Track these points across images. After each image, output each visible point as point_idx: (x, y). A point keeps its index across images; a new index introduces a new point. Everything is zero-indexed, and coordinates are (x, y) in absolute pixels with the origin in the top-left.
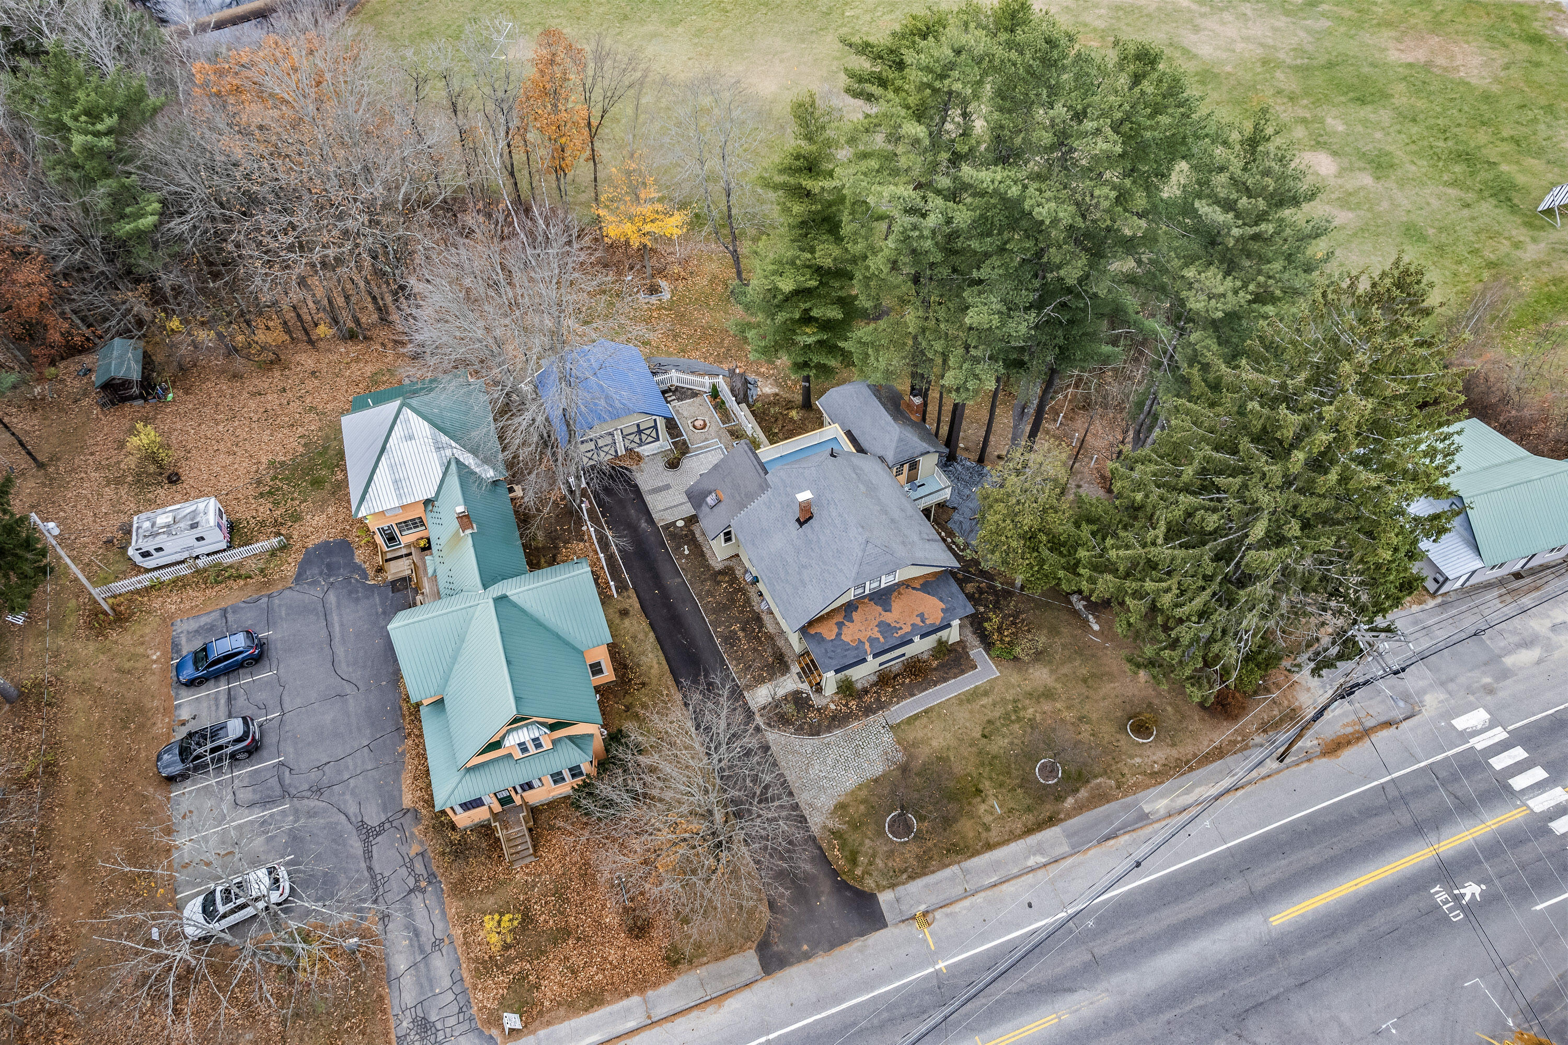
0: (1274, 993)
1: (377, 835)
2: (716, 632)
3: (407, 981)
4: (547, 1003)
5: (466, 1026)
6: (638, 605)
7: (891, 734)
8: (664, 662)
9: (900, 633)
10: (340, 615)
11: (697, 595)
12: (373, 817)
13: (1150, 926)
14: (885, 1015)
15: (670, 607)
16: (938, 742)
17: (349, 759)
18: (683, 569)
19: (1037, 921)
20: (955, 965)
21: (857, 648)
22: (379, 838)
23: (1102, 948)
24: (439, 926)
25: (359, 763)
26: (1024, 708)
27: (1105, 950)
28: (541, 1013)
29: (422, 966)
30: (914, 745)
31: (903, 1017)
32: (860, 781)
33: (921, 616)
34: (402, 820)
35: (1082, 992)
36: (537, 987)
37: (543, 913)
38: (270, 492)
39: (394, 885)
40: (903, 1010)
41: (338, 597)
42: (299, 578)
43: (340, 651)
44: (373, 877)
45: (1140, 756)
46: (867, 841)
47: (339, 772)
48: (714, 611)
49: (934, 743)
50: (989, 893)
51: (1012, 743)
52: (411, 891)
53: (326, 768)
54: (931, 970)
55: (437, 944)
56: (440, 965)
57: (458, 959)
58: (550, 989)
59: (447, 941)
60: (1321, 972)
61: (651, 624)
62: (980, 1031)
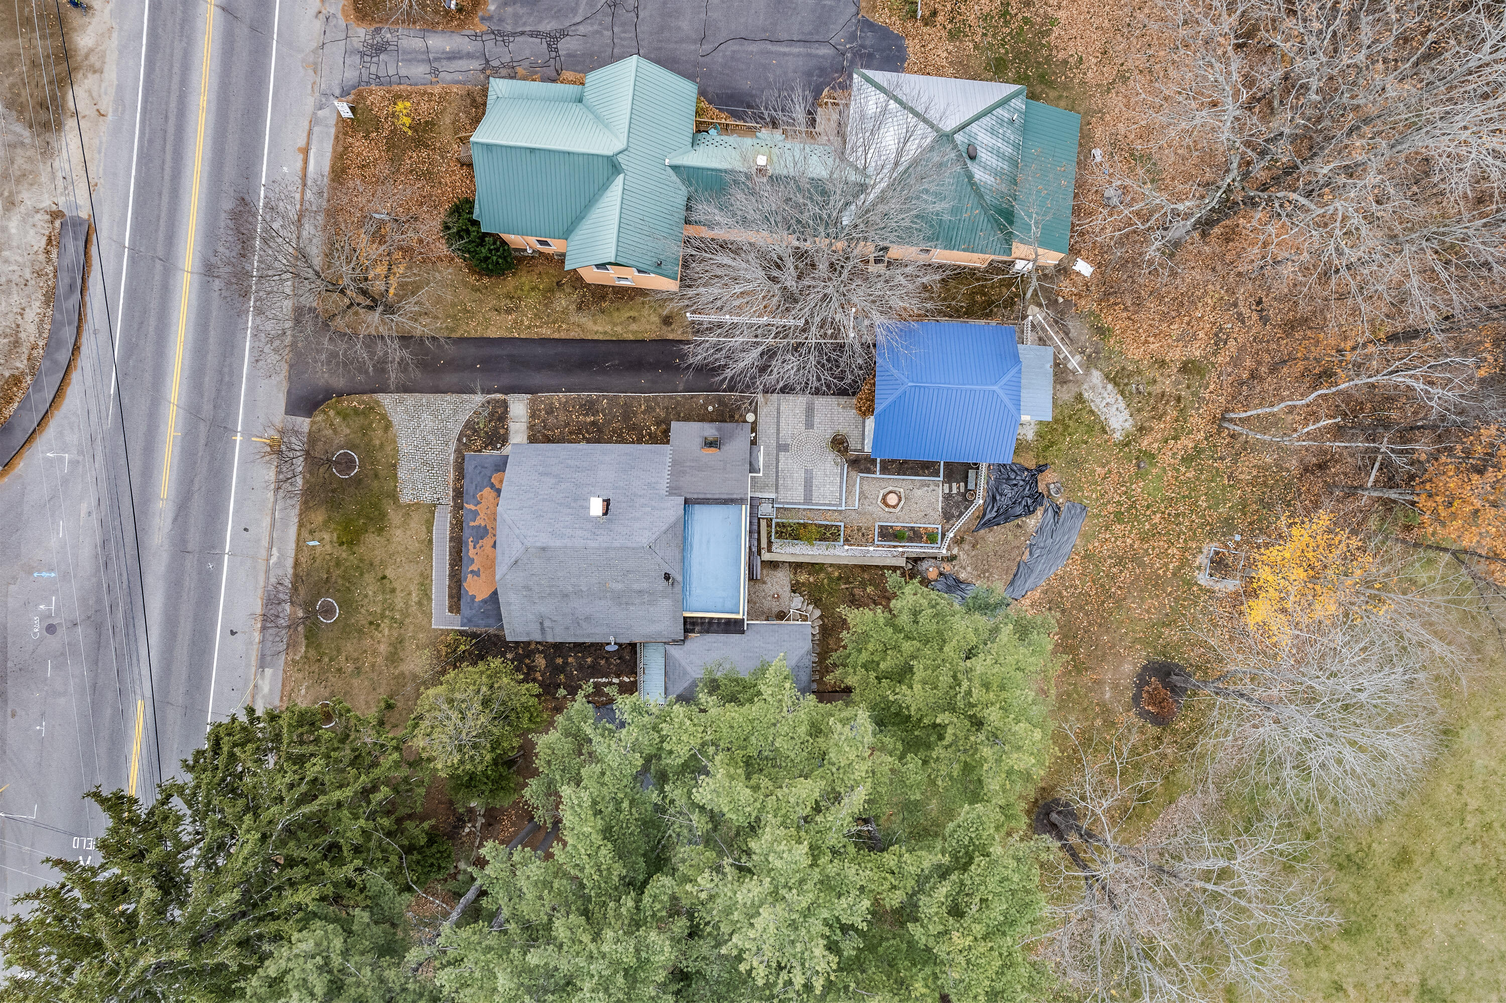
0: (100, 664)
1: (549, 45)
2: (605, 397)
3: (417, 44)
4: (350, 140)
5: (365, 78)
6: (671, 336)
7: (429, 502)
8: (596, 338)
9: (471, 545)
10: (798, 55)
11: (655, 398)
12: (565, 46)
13: (186, 610)
14: (227, 379)
15: (653, 367)
16: (398, 535)
17: (633, 35)
18: (692, 397)
19: (233, 527)
20: (234, 448)
21: (474, 496)
22: (545, 45)
23: (190, 563)
24: (449, 77)
25: (625, 43)
26: (391, 628)
27: (188, 564)
28: (345, 134)
29: (424, 57)
30: (407, 515)
31: (218, 391)
32: (401, 454)
33: (476, 573)
34: (552, 68)
35: (170, 527)
36: (366, 137)
37: (418, 157)
38: (1007, 12)
39: (500, 49)
40: (223, 393)
41: (823, 57)
42: (868, 25)
43: (754, 48)
44: (514, 34)
45: (305, 696)
46: (348, 431)
47: (623, 24)
48: (627, 406)
49: (398, 532)
50: (270, 505)
51: (366, 596)
52: (487, 61)
53: (633, 14)
54: (239, 429)
55: (435, 72)
56: (419, 71)
57: (416, 85)
58: (359, 144)
59: (434, 80)
60: (96, 708)
61: (643, 341)
62: (183, 439)
